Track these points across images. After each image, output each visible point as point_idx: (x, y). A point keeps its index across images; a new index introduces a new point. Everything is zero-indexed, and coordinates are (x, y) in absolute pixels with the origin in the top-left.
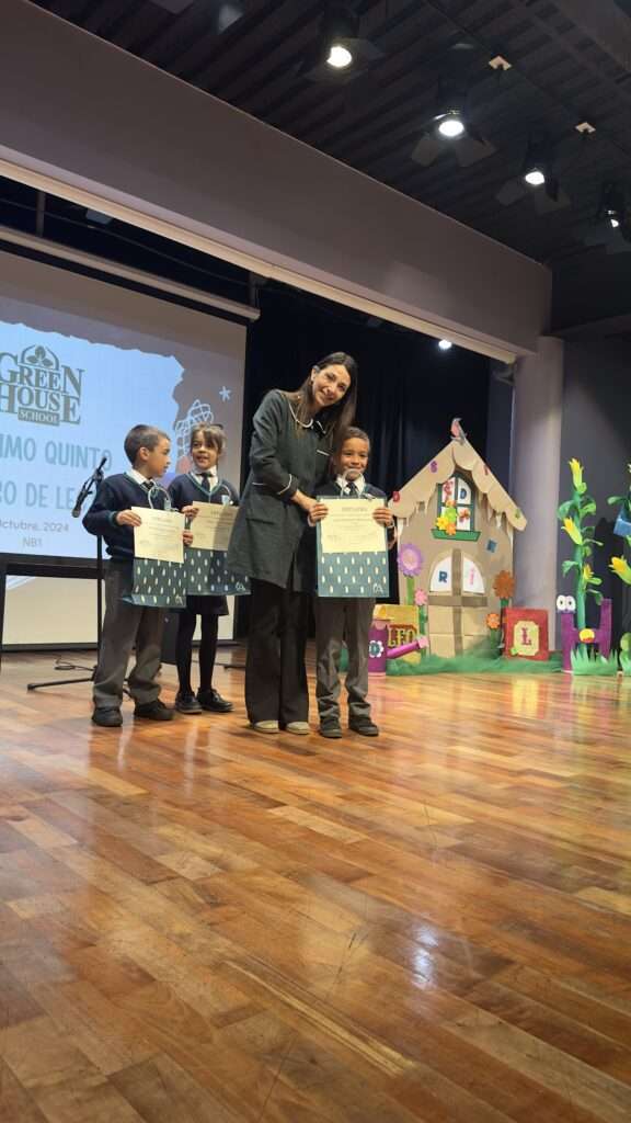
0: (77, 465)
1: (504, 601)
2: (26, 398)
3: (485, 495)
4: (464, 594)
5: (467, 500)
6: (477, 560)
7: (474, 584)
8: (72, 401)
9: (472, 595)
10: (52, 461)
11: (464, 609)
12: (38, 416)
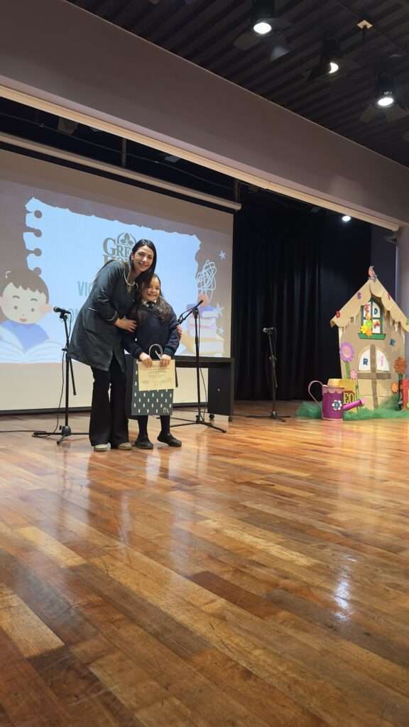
1: (401, 375)
3: (389, 312)
4: (378, 372)
5: (378, 315)
6: (385, 351)
9: (382, 372)
11: (378, 381)
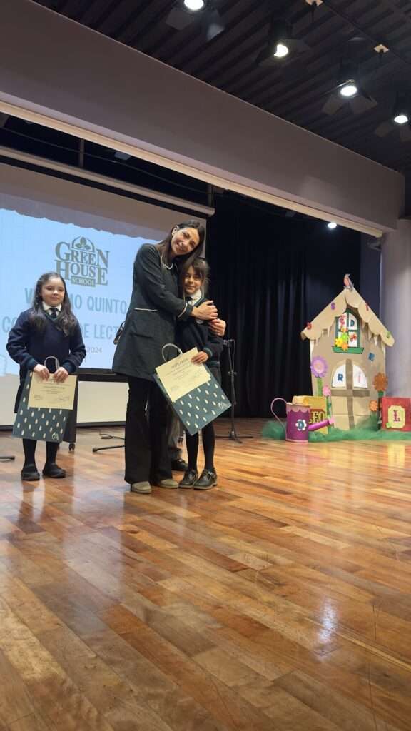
0: (106, 311)
1: (380, 393)
2: (75, 271)
3: (367, 324)
4: (354, 389)
5: (355, 327)
6: (362, 366)
7: (360, 382)
8: (103, 271)
9: (359, 389)
10: (91, 309)
11: (354, 398)
12: (83, 281)
